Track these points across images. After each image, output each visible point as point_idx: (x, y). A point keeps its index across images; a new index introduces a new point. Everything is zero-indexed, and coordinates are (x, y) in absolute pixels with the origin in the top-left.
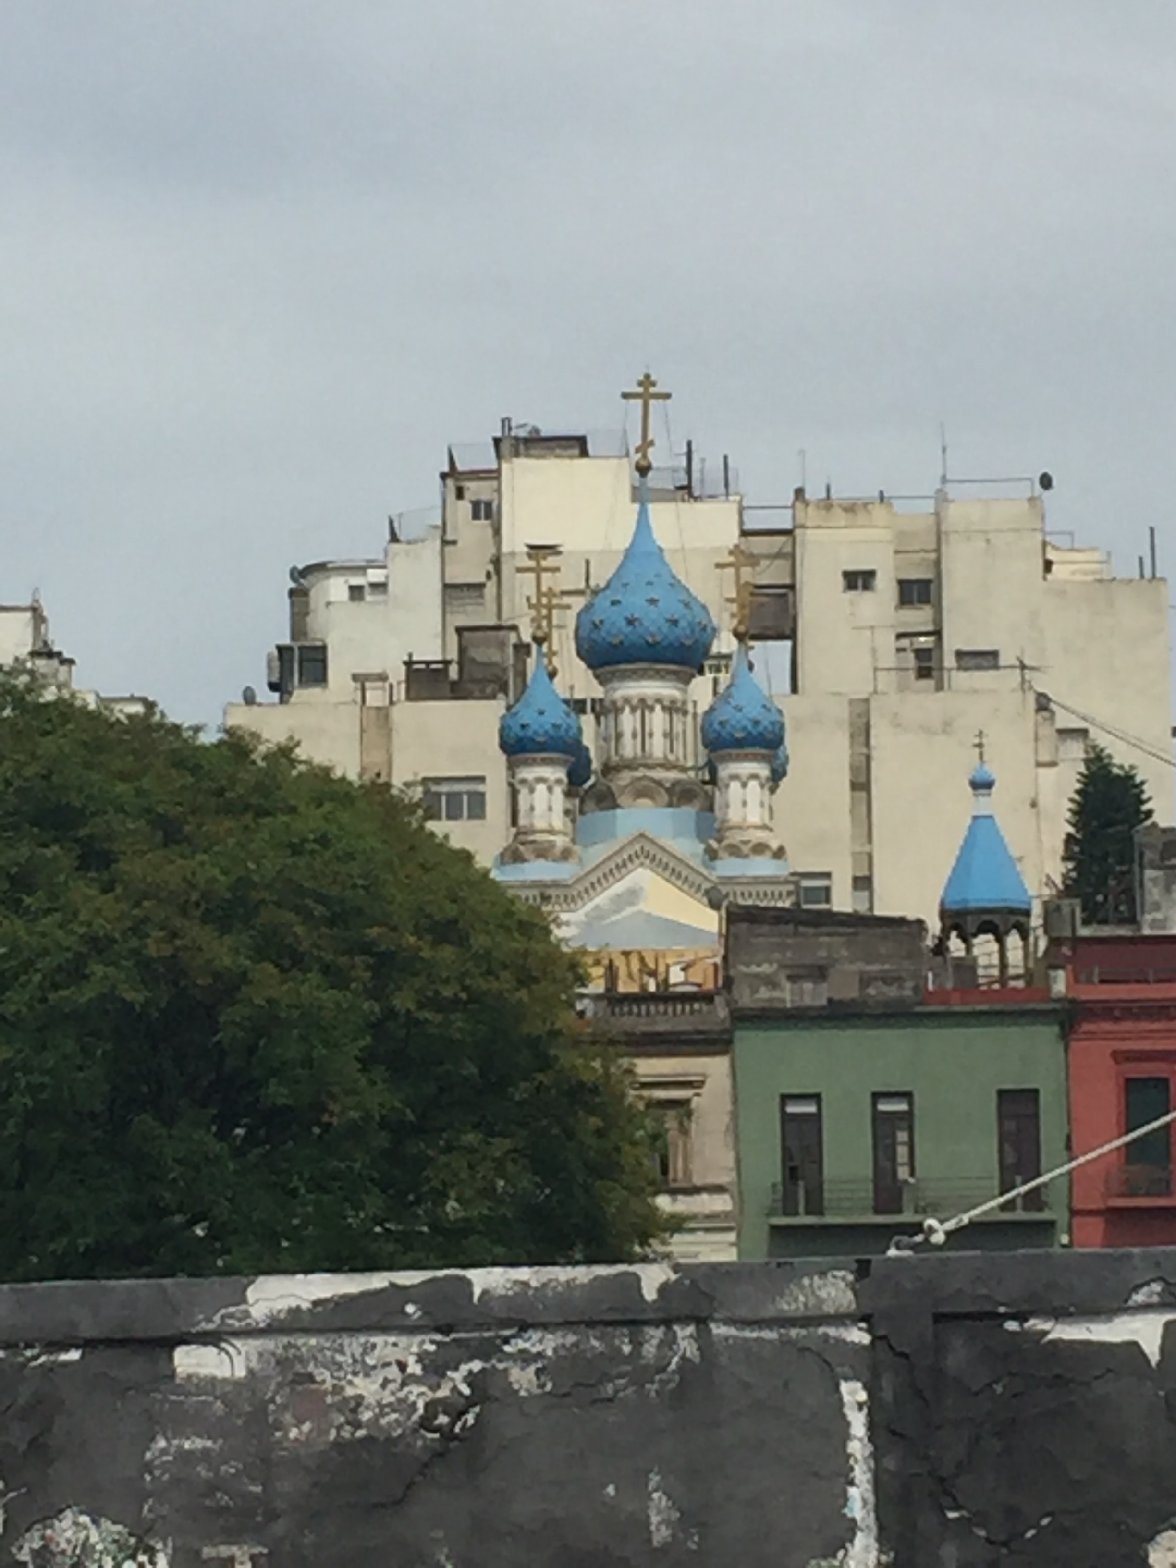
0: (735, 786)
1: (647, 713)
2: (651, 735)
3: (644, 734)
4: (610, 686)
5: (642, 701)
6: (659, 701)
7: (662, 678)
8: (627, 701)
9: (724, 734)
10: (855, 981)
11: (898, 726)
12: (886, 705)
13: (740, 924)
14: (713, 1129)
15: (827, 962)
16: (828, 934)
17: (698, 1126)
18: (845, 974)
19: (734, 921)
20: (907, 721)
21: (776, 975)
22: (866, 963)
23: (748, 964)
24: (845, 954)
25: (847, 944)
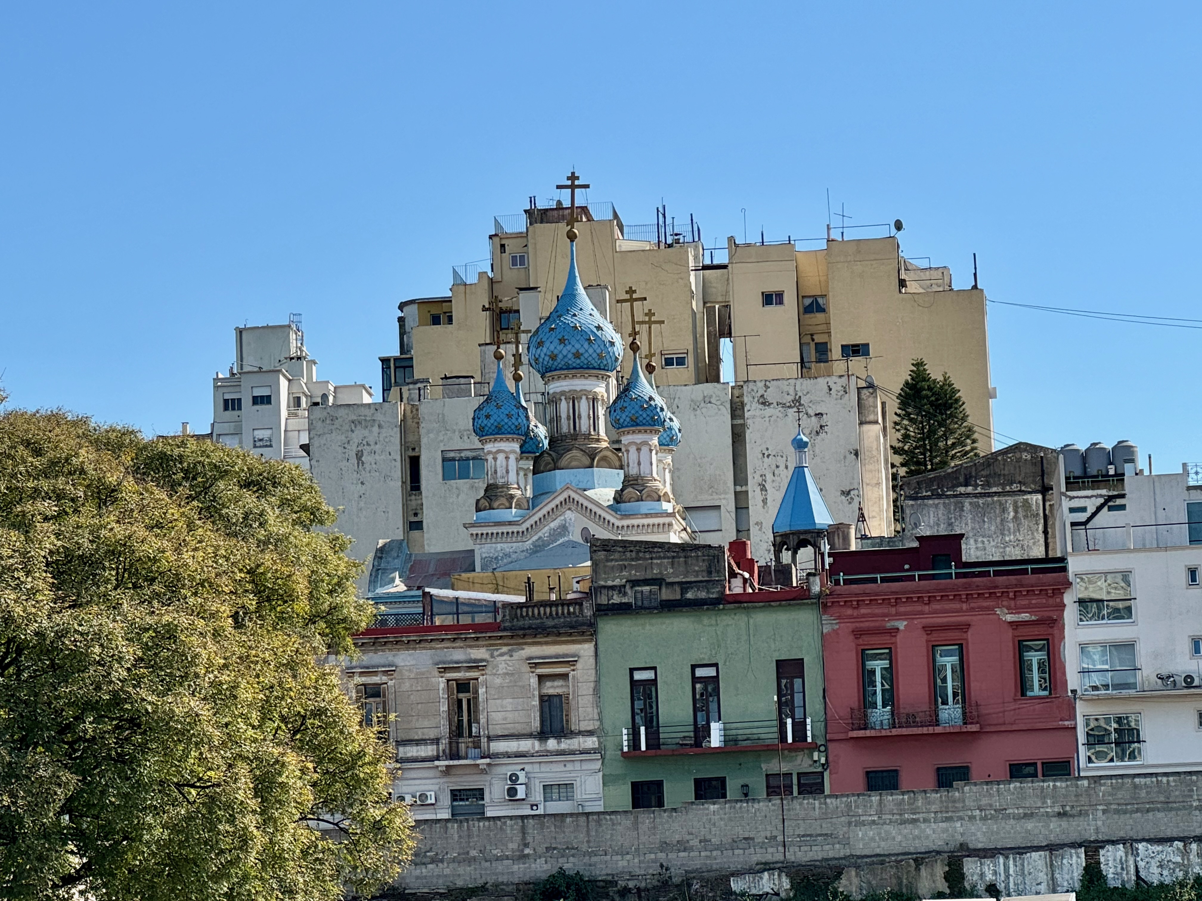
0: (632, 451)
1: (576, 403)
2: (580, 418)
3: (575, 417)
5: (573, 393)
6: (584, 394)
8: (563, 395)
10: (678, 589)
11: (763, 404)
12: (755, 389)
13: (600, 553)
14: (584, 693)
15: (659, 576)
16: (659, 558)
17: (574, 692)
18: (672, 584)
19: (595, 551)
20: (770, 400)
21: (624, 586)
22: (685, 576)
23: (606, 580)
24: (671, 571)
25: (673, 564)
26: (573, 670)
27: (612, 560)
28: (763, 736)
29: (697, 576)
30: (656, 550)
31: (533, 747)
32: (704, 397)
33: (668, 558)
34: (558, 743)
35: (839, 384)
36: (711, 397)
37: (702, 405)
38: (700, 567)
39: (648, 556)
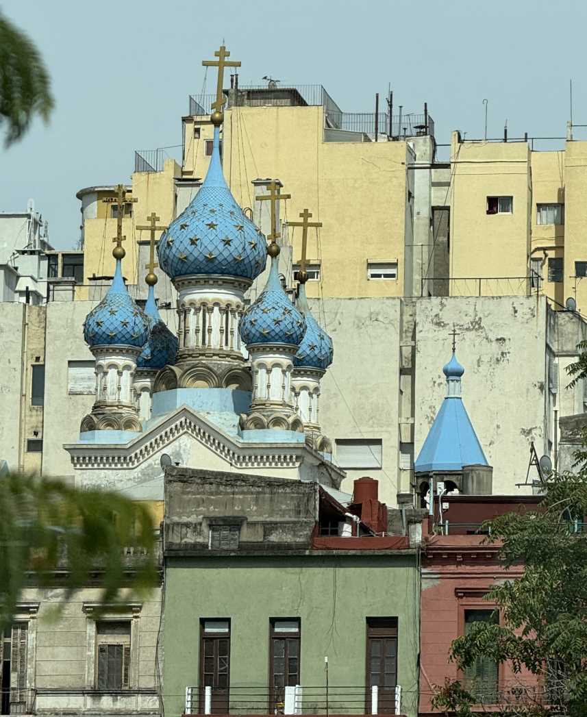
0: (262, 372)
1: (207, 315)
2: (210, 331)
3: (205, 331)
4: (183, 292)
5: (204, 304)
6: (216, 304)
7: (220, 287)
8: (192, 304)
9: (253, 331)
10: (261, 530)
11: (438, 324)
12: (429, 307)
13: (175, 484)
14: (147, 644)
15: (240, 514)
16: (243, 493)
17: (136, 641)
18: (254, 524)
19: (171, 481)
20: (445, 319)
21: (200, 524)
22: (271, 516)
23: (180, 516)
24: (255, 508)
25: (257, 500)
26: (136, 617)
27: (189, 492)
28: (346, 705)
29: (283, 516)
30: (239, 483)
31: (85, 705)
32: (371, 313)
33: (252, 493)
34: (114, 701)
35: (526, 306)
36: (378, 314)
37: (367, 323)
38: (287, 505)
39: (229, 490)
